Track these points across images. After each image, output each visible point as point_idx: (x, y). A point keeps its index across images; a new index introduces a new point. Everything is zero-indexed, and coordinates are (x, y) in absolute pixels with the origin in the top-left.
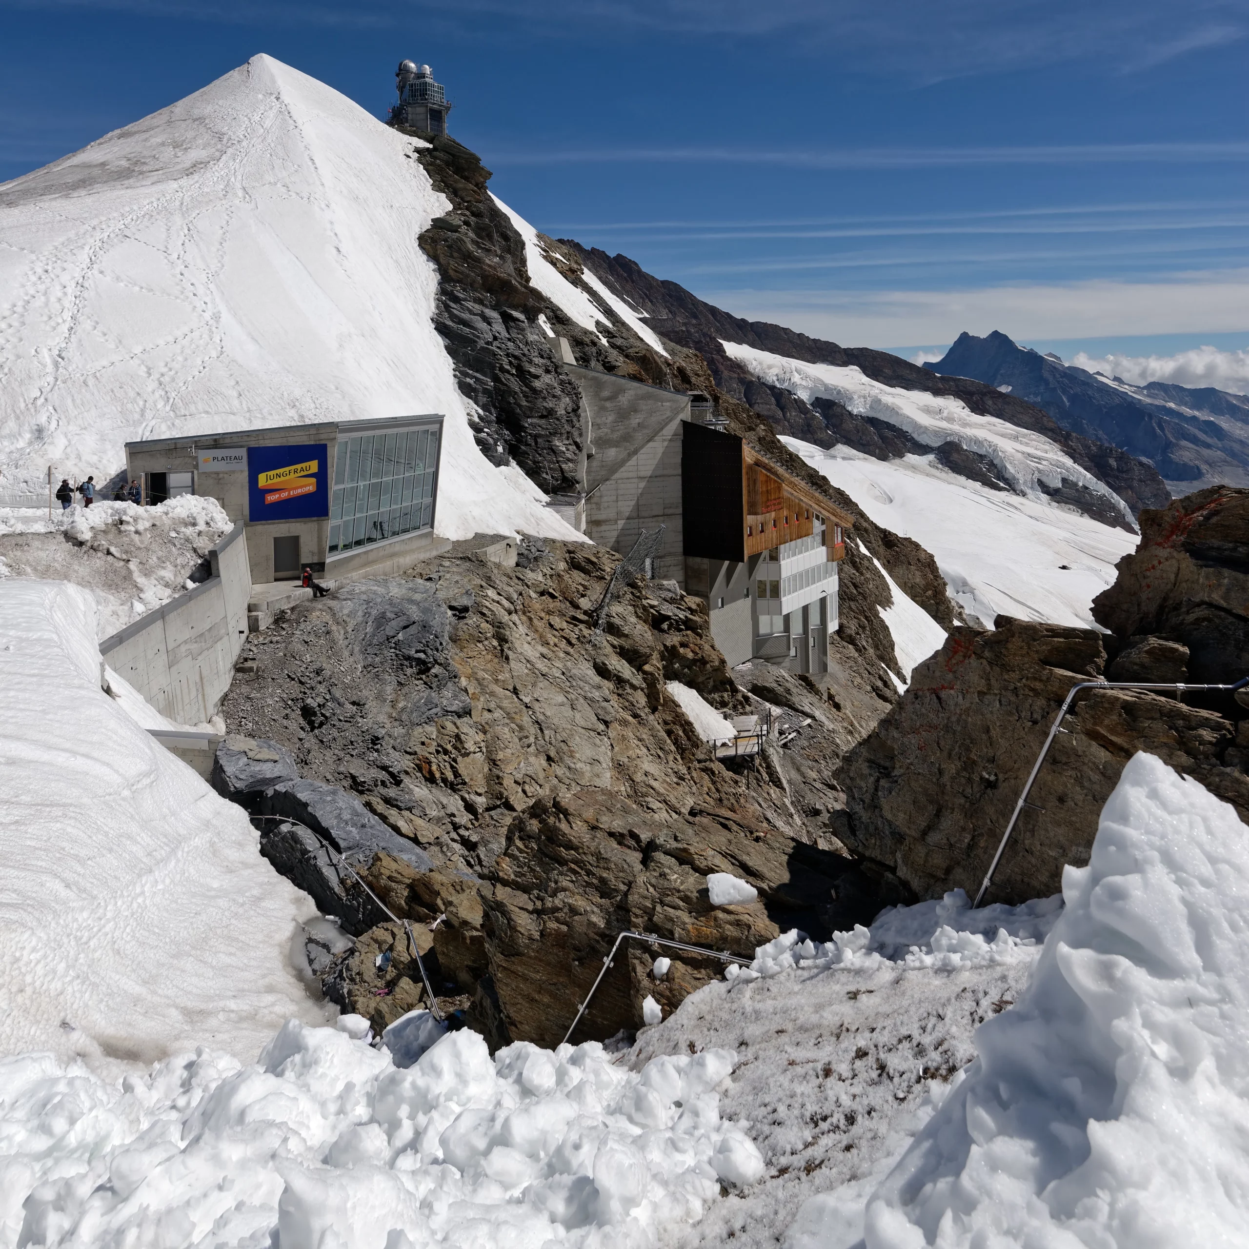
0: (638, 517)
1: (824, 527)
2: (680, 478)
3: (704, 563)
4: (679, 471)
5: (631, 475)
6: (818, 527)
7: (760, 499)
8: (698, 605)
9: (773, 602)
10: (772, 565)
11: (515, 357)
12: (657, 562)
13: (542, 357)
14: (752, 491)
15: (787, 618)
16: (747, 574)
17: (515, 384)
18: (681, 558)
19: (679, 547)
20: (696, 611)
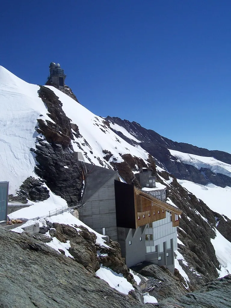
0: (100, 214)
1: (171, 215)
2: (115, 200)
3: (124, 229)
4: (114, 198)
5: (96, 199)
6: (168, 215)
7: (142, 207)
8: (116, 244)
9: (151, 242)
10: (150, 229)
11: (55, 160)
12: (107, 229)
13: (67, 159)
14: (139, 204)
15: (157, 247)
16: (141, 233)
17: (54, 170)
18: (116, 228)
19: (115, 224)
20: (115, 246)
